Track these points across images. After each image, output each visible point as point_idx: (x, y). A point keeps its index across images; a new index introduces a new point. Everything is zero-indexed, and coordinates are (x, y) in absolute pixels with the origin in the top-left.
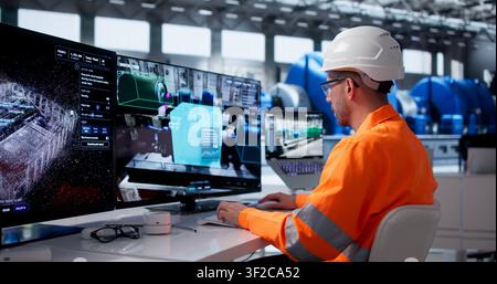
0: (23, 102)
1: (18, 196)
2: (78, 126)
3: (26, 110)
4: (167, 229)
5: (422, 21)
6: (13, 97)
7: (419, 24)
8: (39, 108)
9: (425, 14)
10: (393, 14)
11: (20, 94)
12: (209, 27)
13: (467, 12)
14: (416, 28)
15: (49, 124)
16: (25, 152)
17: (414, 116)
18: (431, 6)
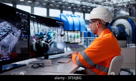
0: (8, 27)
1: (7, 55)
2: (21, 34)
3: (9, 30)
4: (51, 64)
5: (91, 6)
6: (6, 26)
7: (90, 6)
8: (12, 29)
9: (91, 4)
10: (83, 4)
11: (8, 25)
12: (30, 6)
13: (103, 3)
14: (89, 7)
15: (15, 34)
16: (9, 42)
17: (90, 32)
18: (93, 1)
